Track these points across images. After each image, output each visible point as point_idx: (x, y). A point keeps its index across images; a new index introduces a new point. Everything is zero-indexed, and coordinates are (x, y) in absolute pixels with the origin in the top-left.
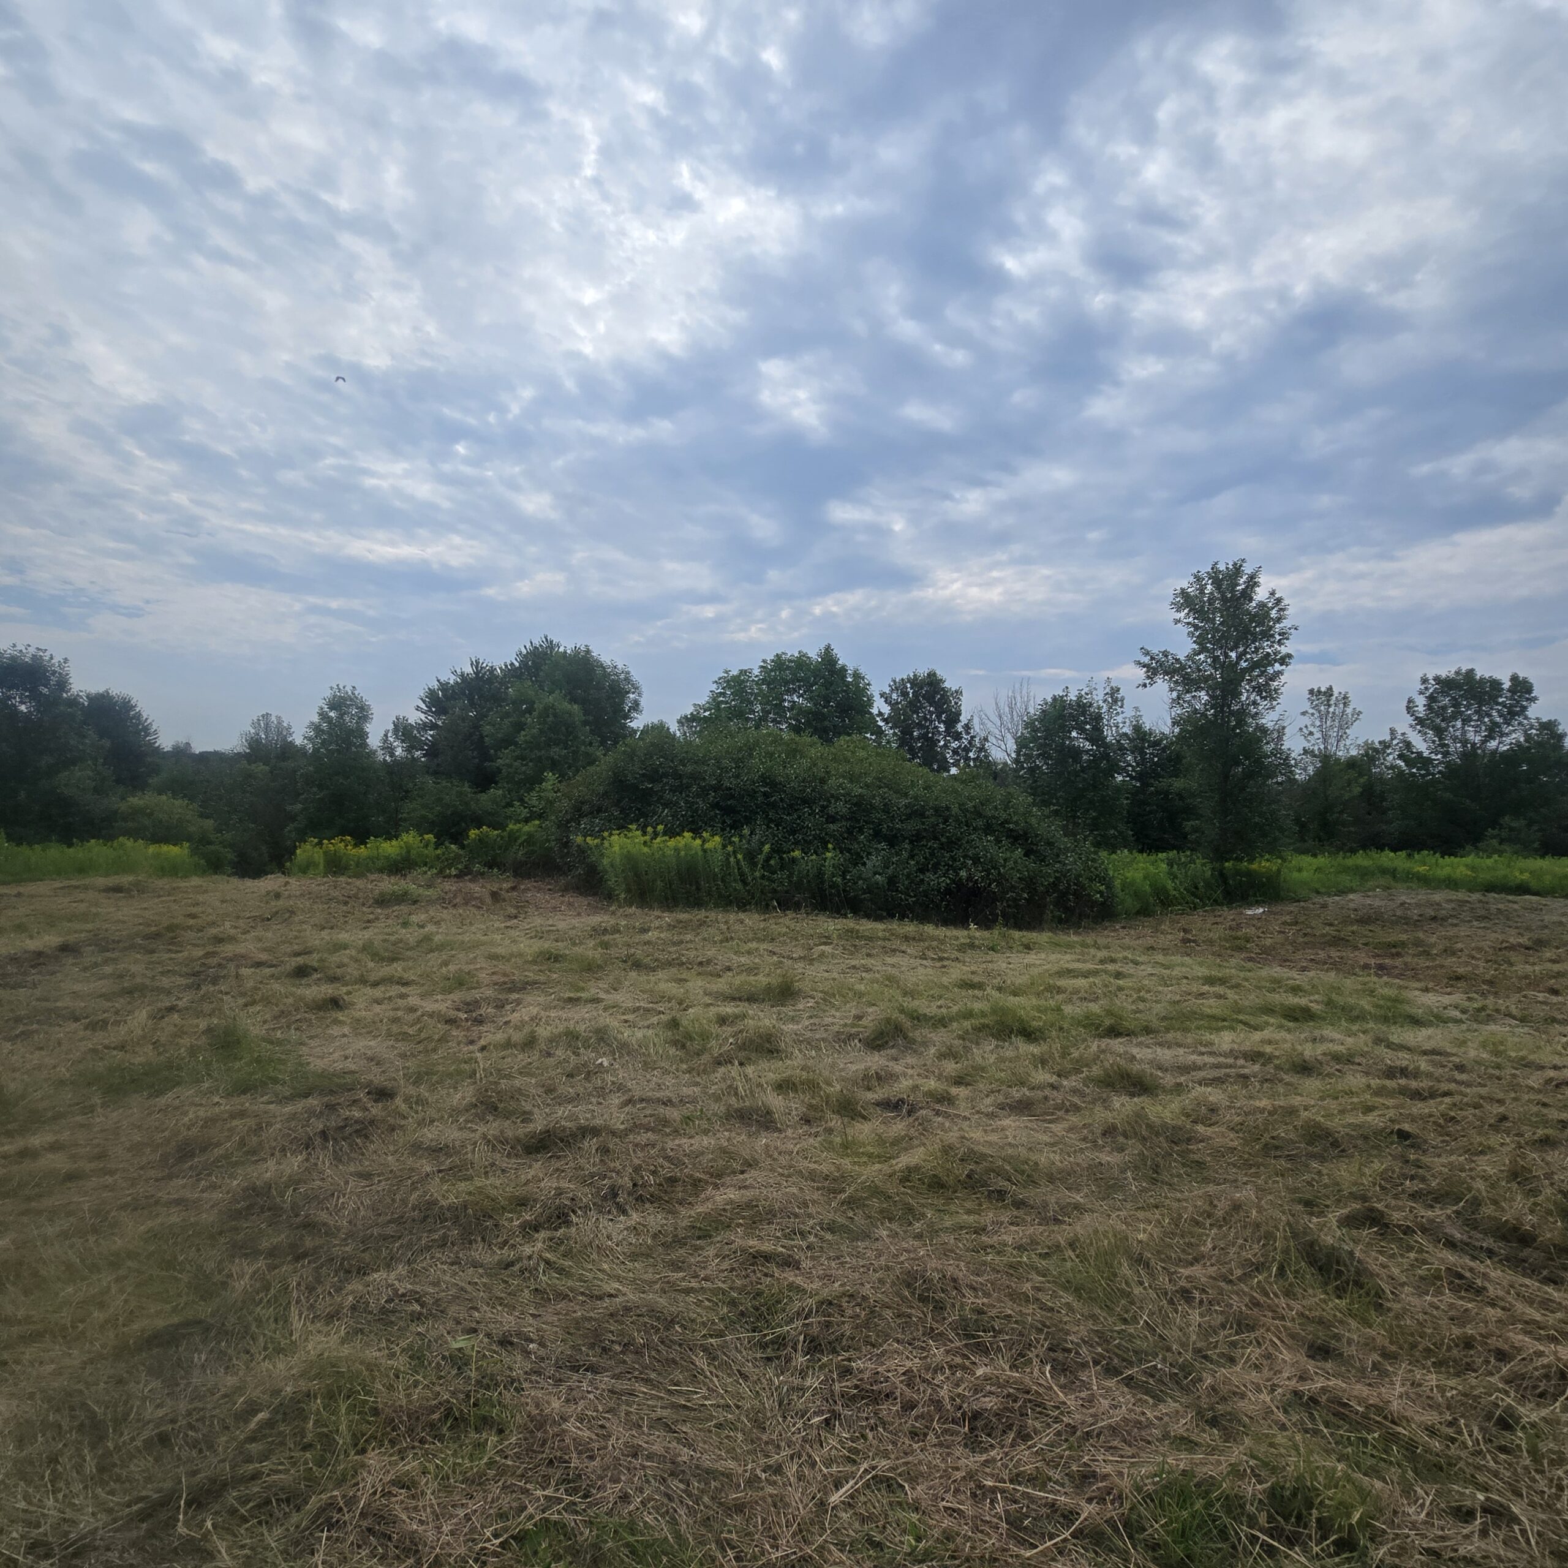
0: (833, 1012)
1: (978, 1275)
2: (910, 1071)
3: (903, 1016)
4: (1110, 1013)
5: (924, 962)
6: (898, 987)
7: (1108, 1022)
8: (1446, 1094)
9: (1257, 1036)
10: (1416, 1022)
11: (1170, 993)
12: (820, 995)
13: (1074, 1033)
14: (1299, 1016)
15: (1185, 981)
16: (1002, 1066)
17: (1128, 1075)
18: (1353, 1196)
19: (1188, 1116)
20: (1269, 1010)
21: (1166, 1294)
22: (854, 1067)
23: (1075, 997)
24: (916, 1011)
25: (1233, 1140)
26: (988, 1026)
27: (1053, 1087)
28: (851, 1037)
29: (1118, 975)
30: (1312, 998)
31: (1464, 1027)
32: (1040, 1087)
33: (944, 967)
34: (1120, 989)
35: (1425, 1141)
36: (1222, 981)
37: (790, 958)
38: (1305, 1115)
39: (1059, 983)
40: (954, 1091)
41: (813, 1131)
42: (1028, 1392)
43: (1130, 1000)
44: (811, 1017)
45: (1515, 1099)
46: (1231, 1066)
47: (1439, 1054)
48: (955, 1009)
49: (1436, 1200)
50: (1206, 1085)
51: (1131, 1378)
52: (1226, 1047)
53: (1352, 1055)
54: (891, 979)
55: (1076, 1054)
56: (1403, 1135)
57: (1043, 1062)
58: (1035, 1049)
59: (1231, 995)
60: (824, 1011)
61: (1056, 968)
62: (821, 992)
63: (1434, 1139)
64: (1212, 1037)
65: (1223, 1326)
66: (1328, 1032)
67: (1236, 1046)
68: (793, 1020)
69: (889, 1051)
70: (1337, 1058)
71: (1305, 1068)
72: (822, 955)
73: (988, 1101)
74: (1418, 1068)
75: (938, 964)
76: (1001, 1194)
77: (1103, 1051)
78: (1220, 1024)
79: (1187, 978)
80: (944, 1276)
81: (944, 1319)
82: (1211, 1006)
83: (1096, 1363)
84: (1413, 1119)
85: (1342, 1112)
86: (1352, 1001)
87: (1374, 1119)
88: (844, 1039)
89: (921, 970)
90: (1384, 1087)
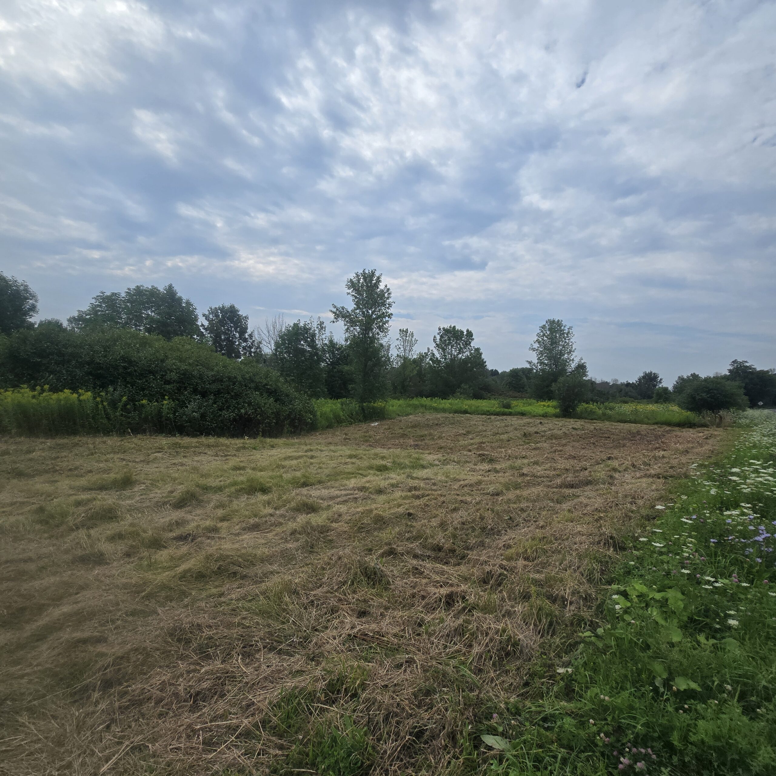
0: (157, 491)
1: (214, 619)
2: (196, 518)
3: (197, 489)
4: (304, 476)
5: (216, 458)
6: (198, 473)
7: (302, 481)
8: (428, 495)
9: (365, 479)
10: (423, 467)
11: (332, 464)
12: (149, 482)
13: (286, 487)
14: (382, 469)
15: (340, 458)
16: (248, 508)
17: (307, 504)
18: (386, 544)
19: (329, 519)
20: (371, 468)
21: (304, 605)
22: (162, 520)
23: (290, 469)
24: (206, 485)
25: (346, 527)
26: (244, 488)
27: (271, 515)
28: (165, 503)
29: (312, 457)
30: (388, 461)
31: (439, 467)
32: (265, 516)
33: (227, 460)
34: (312, 464)
35: (417, 516)
36: (355, 456)
37: (134, 462)
38: (375, 512)
39: (283, 463)
40: (219, 525)
41: (131, 560)
42: (227, 673)
43: (315, 468)
44: (142, 495)
45: (449, 494)
46: (352, 494)
47: (428, 479)
48: (229, 481)
49: (414, 540)
50: (340, 504)
51: (281, 649)
52: (351, 486)
53: (398, 484)
54: (195, 469)
55: (285, 497)
56: (410, 514)
57: (269, 503)
58: (265, 498)
59: (358, 462)
60: (151, 490)
61: (284, 456)
62: (150, 480)
63: (420, 514)
64: (347, 482)
65: (326, 614)
66: (393, 475)
67: (355, 485)
68: (129, 498)
69: (187, 509)
70: (393, 485)
71: (380, 491)
72: (156, 458)
73: (237, 527)
74: (420, 486)
75: (224, 459)
76: (235, 574)
77: (298, 495)
78: (351, 476)
79: (341, 456)
80: (193, 625)
81: (190, 647)
82: (349, 468)
83: (264, 647)
84: (414, 507)
85: (390, 508)
86: (402, 461)
87: (401, 510)
88: (160, 505)
89: (215, 463)
90: (407, 496)
